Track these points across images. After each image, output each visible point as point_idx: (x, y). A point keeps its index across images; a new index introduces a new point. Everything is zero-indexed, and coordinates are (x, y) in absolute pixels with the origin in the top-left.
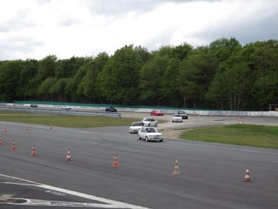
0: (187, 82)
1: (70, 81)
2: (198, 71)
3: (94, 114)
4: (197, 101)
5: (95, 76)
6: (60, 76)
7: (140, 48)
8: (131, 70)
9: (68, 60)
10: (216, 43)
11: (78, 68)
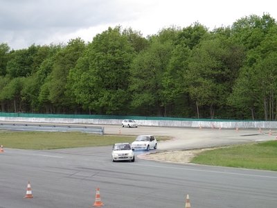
0: (200, 79)
1: (28, 82)
2: (216, 64)
3: (64, 130)
4: (216, 107)
5: (65, 73)
6: (15, 75)
7: (131, 31)
8: (118, 63)
9: (24, 50)
10: (242, 22)
11: (40, 63)
